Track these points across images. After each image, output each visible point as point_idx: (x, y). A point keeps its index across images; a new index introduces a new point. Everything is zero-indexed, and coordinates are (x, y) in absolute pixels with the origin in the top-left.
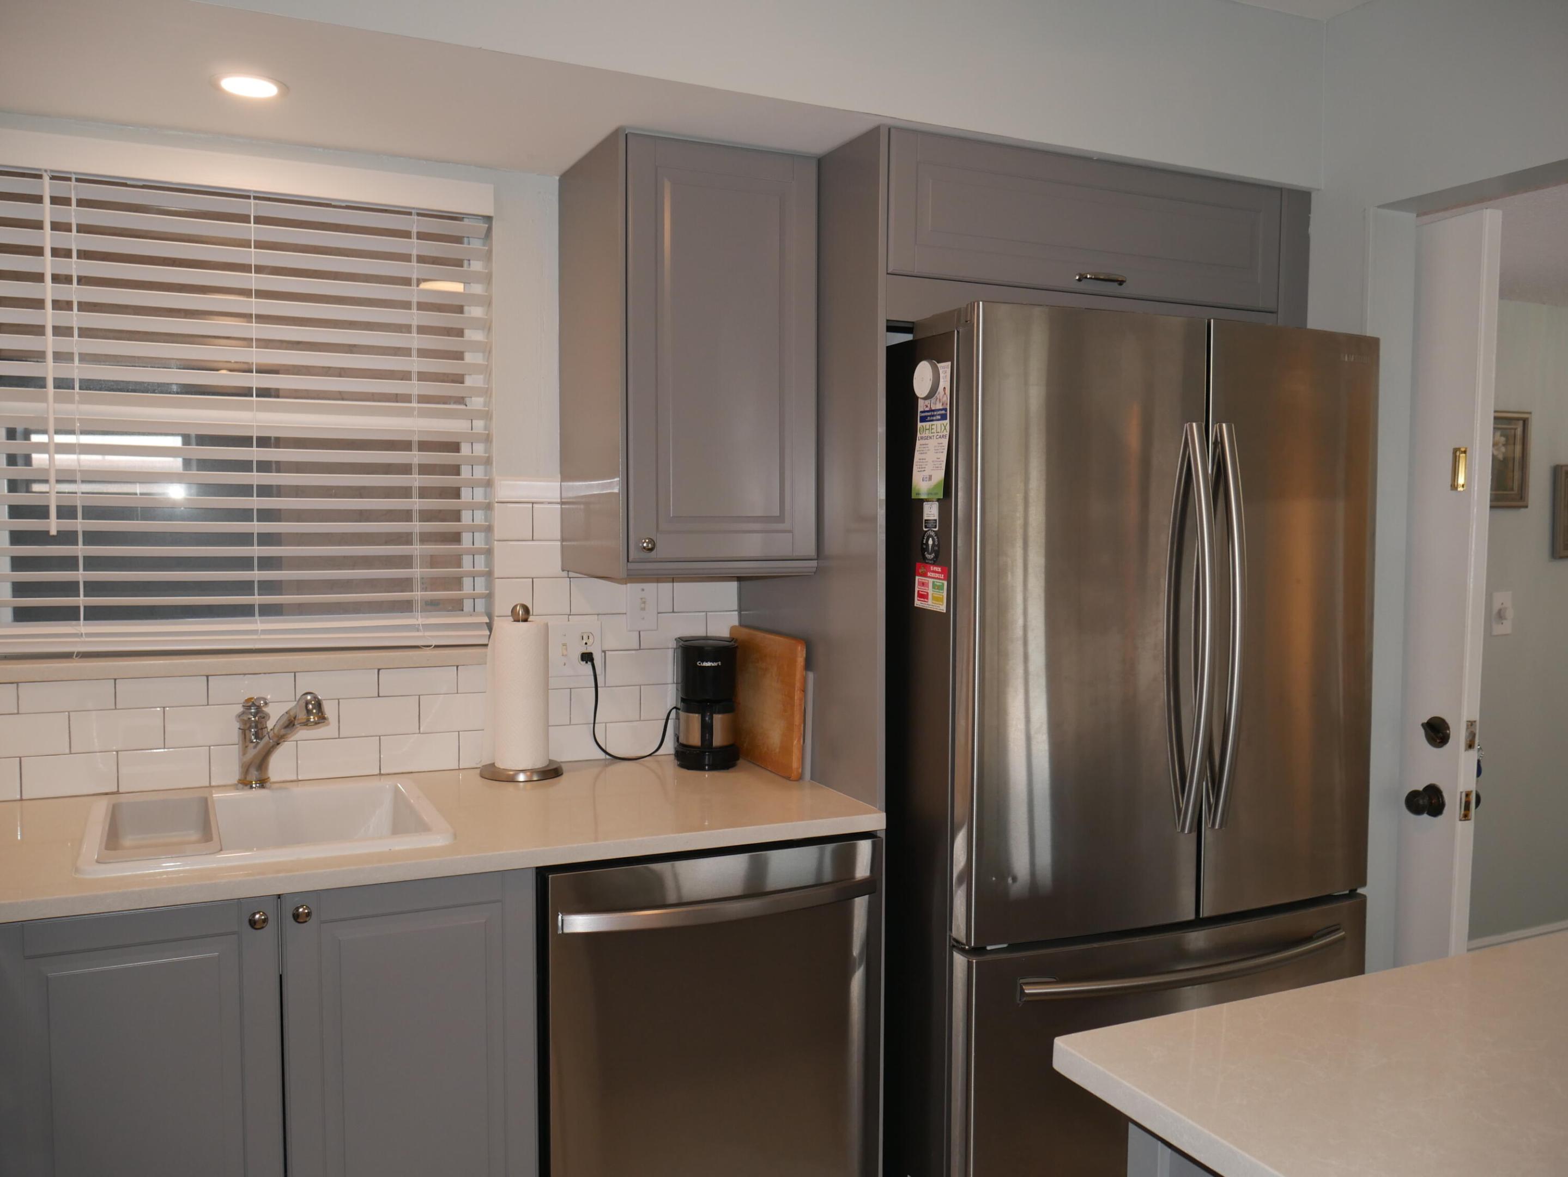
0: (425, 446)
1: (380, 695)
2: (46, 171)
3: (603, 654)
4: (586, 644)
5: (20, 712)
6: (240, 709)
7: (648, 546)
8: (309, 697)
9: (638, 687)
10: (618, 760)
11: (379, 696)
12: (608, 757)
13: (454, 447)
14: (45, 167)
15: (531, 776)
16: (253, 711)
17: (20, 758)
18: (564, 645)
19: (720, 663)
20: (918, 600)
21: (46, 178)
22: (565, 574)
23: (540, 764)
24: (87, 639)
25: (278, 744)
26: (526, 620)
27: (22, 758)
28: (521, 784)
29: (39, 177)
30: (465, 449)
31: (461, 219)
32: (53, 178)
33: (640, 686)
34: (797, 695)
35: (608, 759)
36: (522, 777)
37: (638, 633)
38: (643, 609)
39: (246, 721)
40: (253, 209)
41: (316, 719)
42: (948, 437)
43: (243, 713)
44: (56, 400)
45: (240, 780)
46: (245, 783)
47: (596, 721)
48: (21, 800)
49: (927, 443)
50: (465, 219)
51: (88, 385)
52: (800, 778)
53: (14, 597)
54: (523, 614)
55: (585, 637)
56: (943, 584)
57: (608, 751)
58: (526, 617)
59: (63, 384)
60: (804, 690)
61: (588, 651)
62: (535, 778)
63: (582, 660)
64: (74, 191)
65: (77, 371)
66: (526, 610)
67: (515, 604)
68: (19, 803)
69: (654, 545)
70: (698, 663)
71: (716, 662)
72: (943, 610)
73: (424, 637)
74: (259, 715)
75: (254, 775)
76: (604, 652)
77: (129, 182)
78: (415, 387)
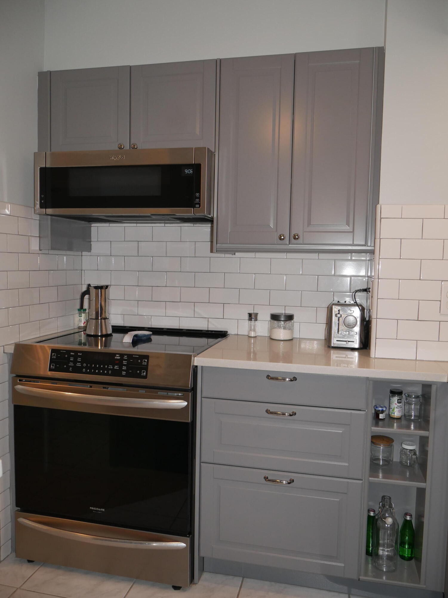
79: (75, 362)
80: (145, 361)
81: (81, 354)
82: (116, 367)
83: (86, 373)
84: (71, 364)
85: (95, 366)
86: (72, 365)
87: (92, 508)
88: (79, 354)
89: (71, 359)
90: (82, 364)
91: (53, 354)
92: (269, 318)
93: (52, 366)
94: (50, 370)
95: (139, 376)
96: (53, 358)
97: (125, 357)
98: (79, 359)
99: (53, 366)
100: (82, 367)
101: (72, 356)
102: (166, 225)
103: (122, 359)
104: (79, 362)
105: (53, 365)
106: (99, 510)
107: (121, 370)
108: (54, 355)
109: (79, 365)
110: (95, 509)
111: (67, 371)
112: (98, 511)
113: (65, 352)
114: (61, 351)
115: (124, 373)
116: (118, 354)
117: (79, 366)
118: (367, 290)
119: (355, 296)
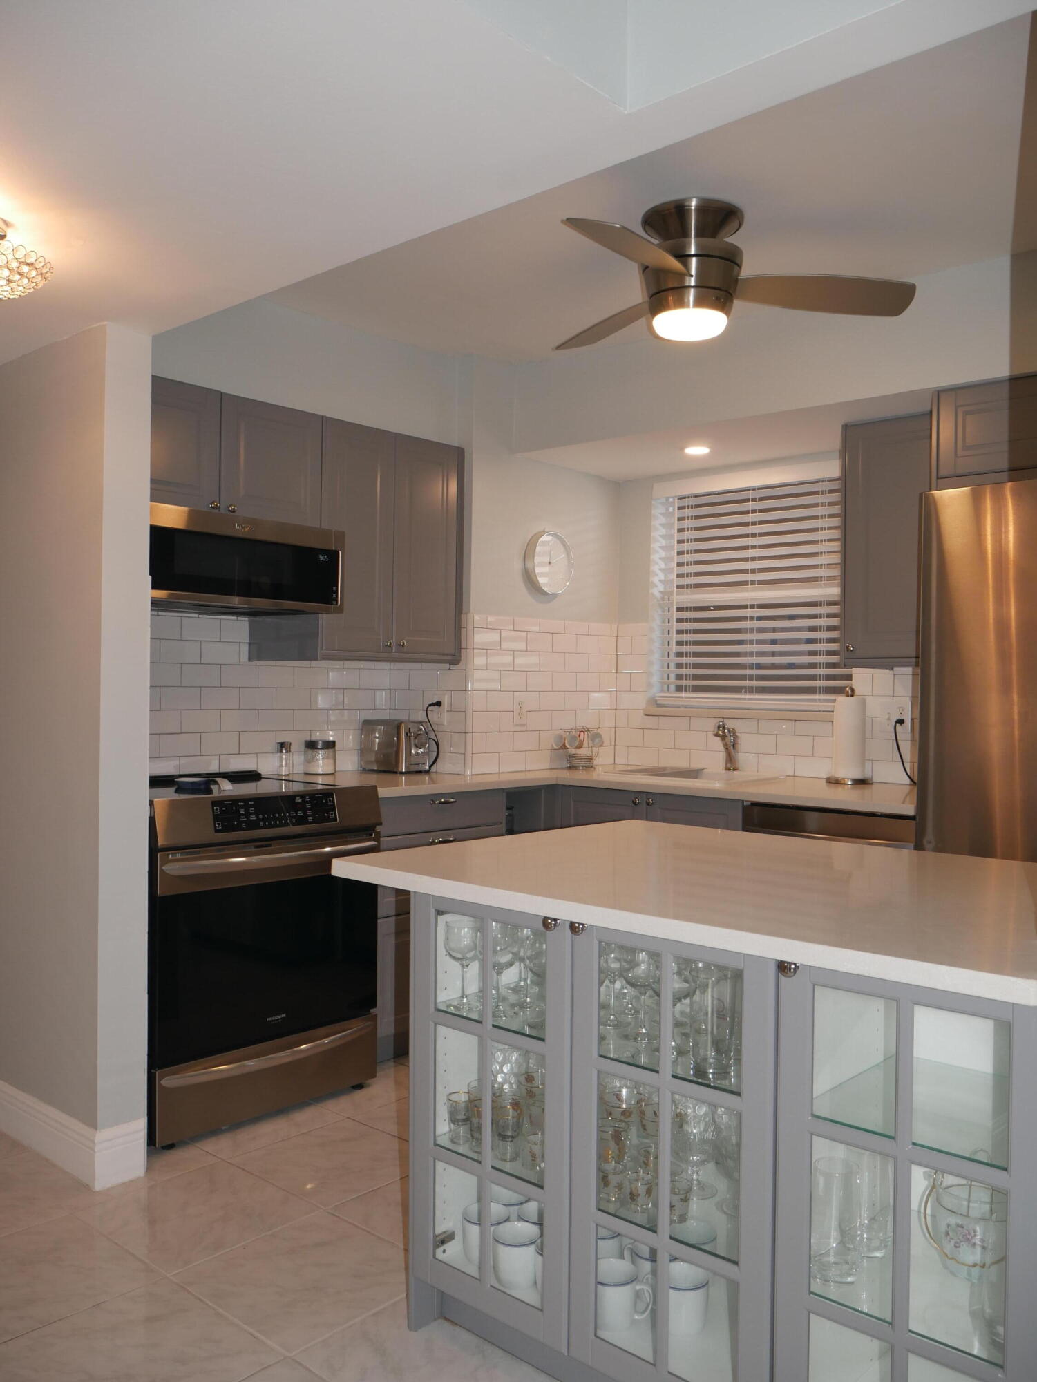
3: (912, 720)
5: (659, 729)
7: (851, 649)
11: (794, 735)
15: (852, 782)
23: (858, 776)
24: (685, 699)
28: (848, 785)
55: (899, 711)
58: (852, 694)
63: (898, 723)
66: (853, 690)
73: (817, 705)
75: (729, 765)
79: (247, 814)
80: (330, 800)
81: (252, 803)
82: (300, 813)
83: (265, 827)
84: (243, 818)
85: (274, 816)
86: (245, 819)
87: (270, 1019)
88: (250, 803)
89: (242, 811)
90: (257, 816)
92: (303, 748)
93: (217, 826)
94: (217, 831)
95: (328, 820)
96: (216, 813)
97: (307, 799)
98: (252, 810)
100: (258, 820)
101: (242, 807)
102: (160, 613)
103: (304, 802)
104: (252, 814)
105: (219, 824)
106: (279, 1017)
107: (306, 816)
108: (216, 809)
109: (253, 817)
110: (273, 1018)
111: (239, 828)
112: (277, 1020)
114: (225, 803)
115: (310, 819)
116: (298, 796)
117: (253, 819)
118: (439, 704)
119: (427, 710)
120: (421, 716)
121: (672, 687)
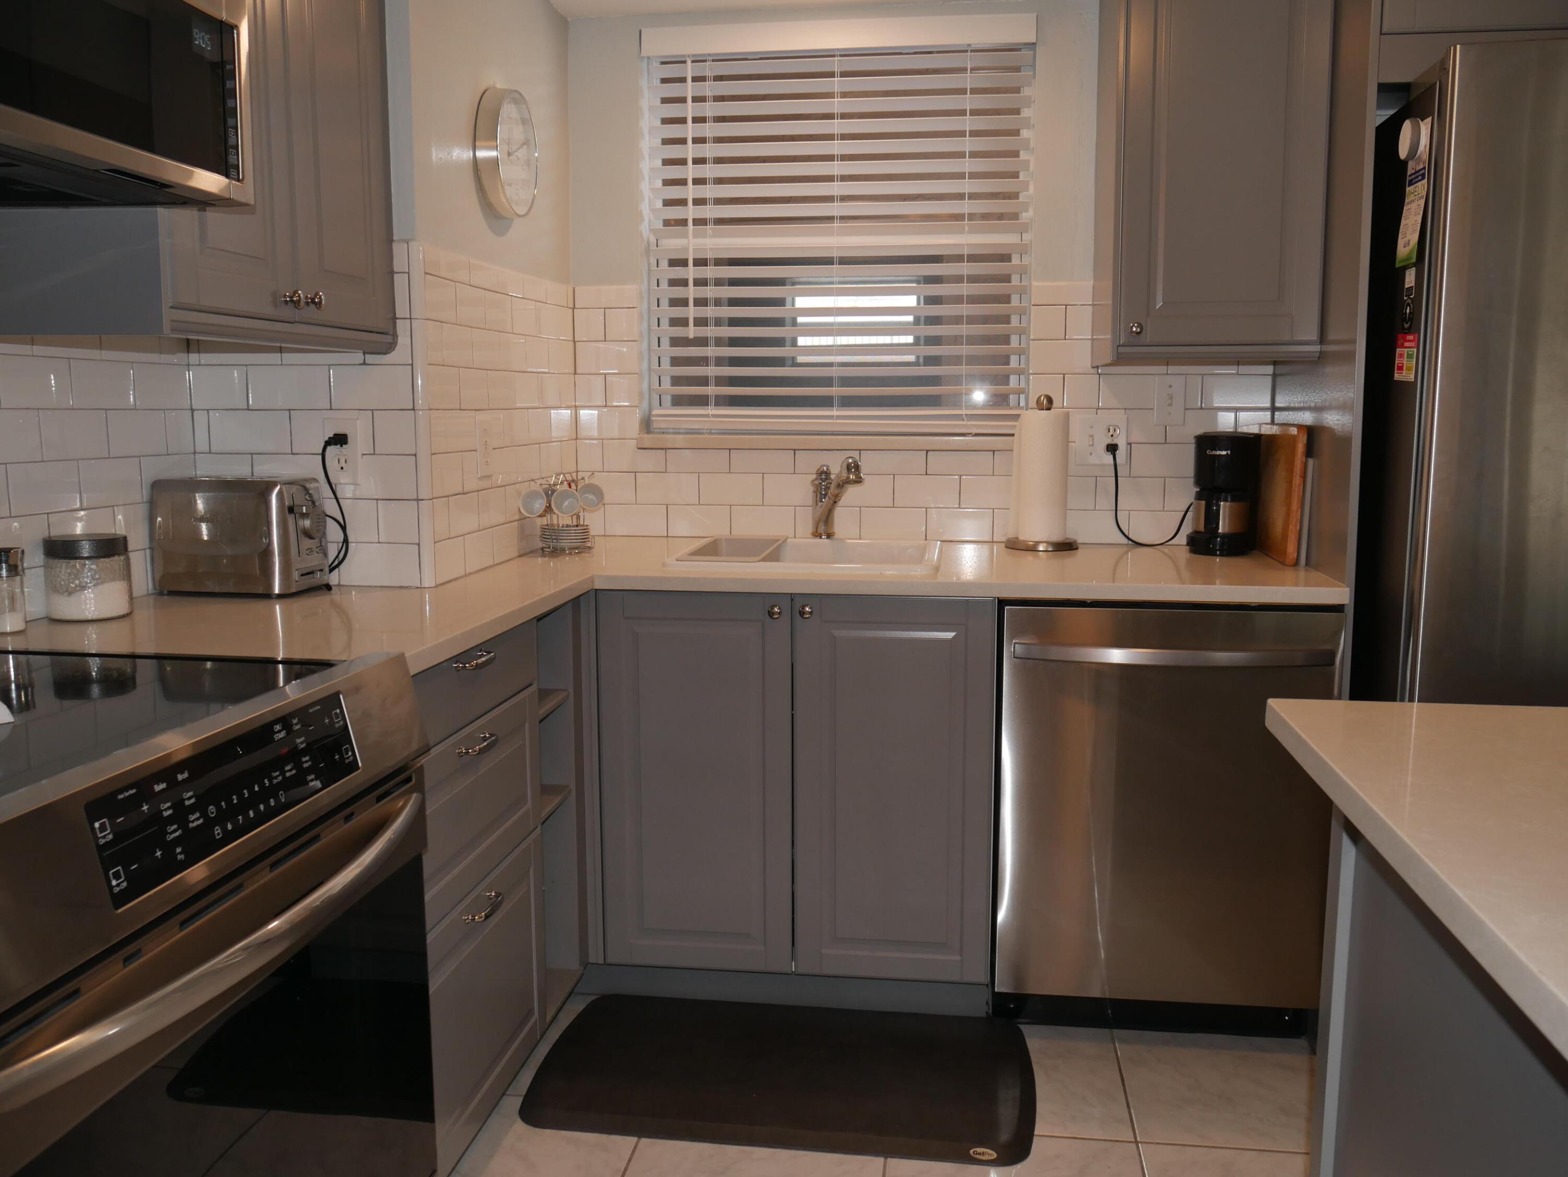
0: (973, 258)
1: (928, 473)
2: (689, 56)
3: (1129, 446)
4: (1112, 436)
5: (667, 471)
6: (814, 476)
7: (1136, 330)
8: (850, 461)
9: (1164, 479)
10: (1139, 546)
11: (926, 474)
12: (1130, 542)
13: (1006, 258)
14: (687, 53)
15: (1047, 547)
16: (823, 477)
17: (667, 505)
18: (1091, 436)
19: (1229, 452)
20: (1397, 373)
21: (689, 62)
22: (1094, 371)
23: (1057, 537)
24: (713, 419)
25: (835, 502)
26: (1049, 409)
27: (668, 506)
28: (1041, 553)
29: (685, 62)
30: (1015, 260)
31: (1019, 50)
32: (693, 62)
33: (1165, 478)
34: (1297, 480)
35: (1131, 545)
36: (1041, 548)
37: (1164, 427)
38: (1170, 405)
39: (817, 485)
40: (836, 65)
41: (854, 478)
42: (1425, 197)
43: (816, 479)
44: (695, 236)
45: (813, 533)
46: (817, 535)
47: (1118, 509)
48: (667, 537)
49: (1409, 207)
50: (1022, 50)
51: (720, 221)
52: (1296, 564)
53: (672, 386)
54: (1048, 404)
55: (1112, 430)
56: (1414, 351)
57: (1130, 537)
58: (1049, 406)
59: (699, 222)
60: (1304, 477)
61: (1114, 442)
62: (1050, 549)
63: (1108, 450)
64: (709, 70)
65: (710, 212)
66: (1050, 400)
67: (1040, 395)
68: (666, 538)
69: (1142, 329)
70: (1208, 452)
71: (1225, 451)
72: (1412, 379)
73: (966, 425)
74: (827, 481)
75: (822, 529)
76: (1130, 444)
77: (749, 57)
78: (965, 207)
79: (181, 816)
82: (290, 770)
84: (173, 832)
86: (177, 834)
89: (166, 810)
91: (97, 825)
93: (114, 883)
95: (345, 768)
96: (102, 842)
99: (120, 878)
100: (209, 824)
101: (163, 796)
103: (291, 736)
105: (117, 875)
111: (170, 868)
113: (134, 791)
114: (120, 797)
115: (313, 779)
117: (198, 826)
118: (339, 439)
119: (323, 455)
120: (309, 467)
121: (667, 400)
